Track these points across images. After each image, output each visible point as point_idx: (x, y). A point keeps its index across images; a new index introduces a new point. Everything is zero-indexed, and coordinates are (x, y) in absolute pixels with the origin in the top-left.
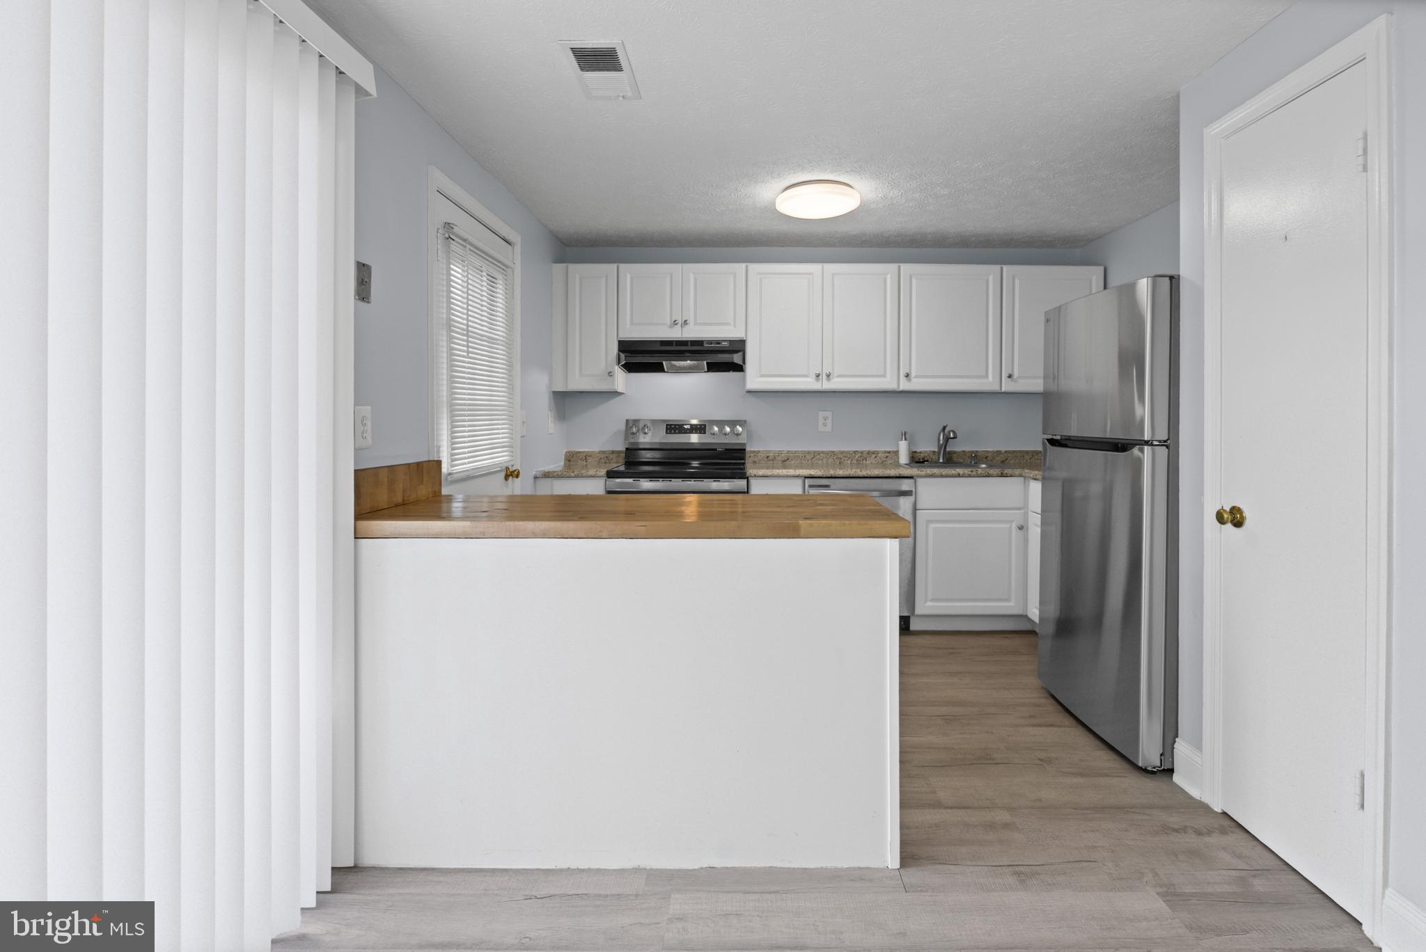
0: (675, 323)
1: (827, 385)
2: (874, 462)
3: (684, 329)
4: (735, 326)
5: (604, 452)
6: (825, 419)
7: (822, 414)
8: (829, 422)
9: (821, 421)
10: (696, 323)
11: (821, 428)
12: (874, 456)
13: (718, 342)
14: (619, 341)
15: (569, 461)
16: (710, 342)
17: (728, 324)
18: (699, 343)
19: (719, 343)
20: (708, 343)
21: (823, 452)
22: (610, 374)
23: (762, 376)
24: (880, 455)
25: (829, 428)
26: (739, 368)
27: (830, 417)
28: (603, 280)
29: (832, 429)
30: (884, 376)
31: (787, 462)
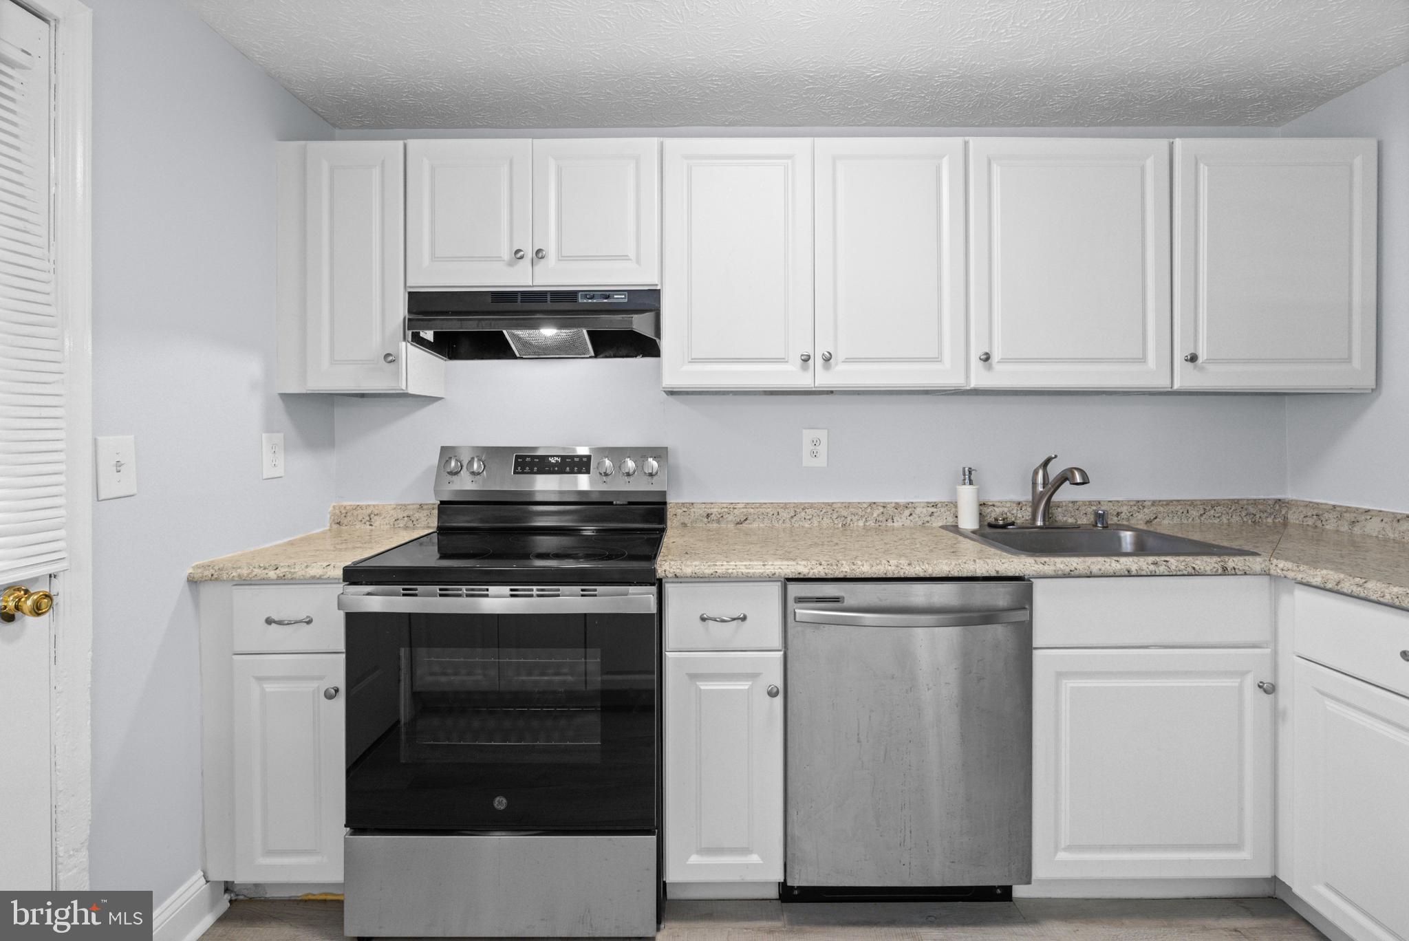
0: (518, 255)
1: (824, 379)
2: (908, 523)
3: (536, 268)
4: (638, 262)
5: (404, 507)
6: (815, 443)
7: (808, 435)
8: (823, 449)
9: (807, 447)
10: (561, 258)
11: (808, 461)
12: (907, 512)
13: (607, 295)
14: (410, 293)
15: (339, 523)
16: (591, 294)
17: (625, 258)
18: (571, 296)
19: (608, 297)
20: (585, 297)
21: (812, 506)
22: (390, 358)
23: (694, 361)
24: (918, 511)
25: (821, 461)
26: (647, 347)
27: (824, 441)
28: (376, 172)
29: (828, 464)
30: (937, 360)
31: (745, 525)
